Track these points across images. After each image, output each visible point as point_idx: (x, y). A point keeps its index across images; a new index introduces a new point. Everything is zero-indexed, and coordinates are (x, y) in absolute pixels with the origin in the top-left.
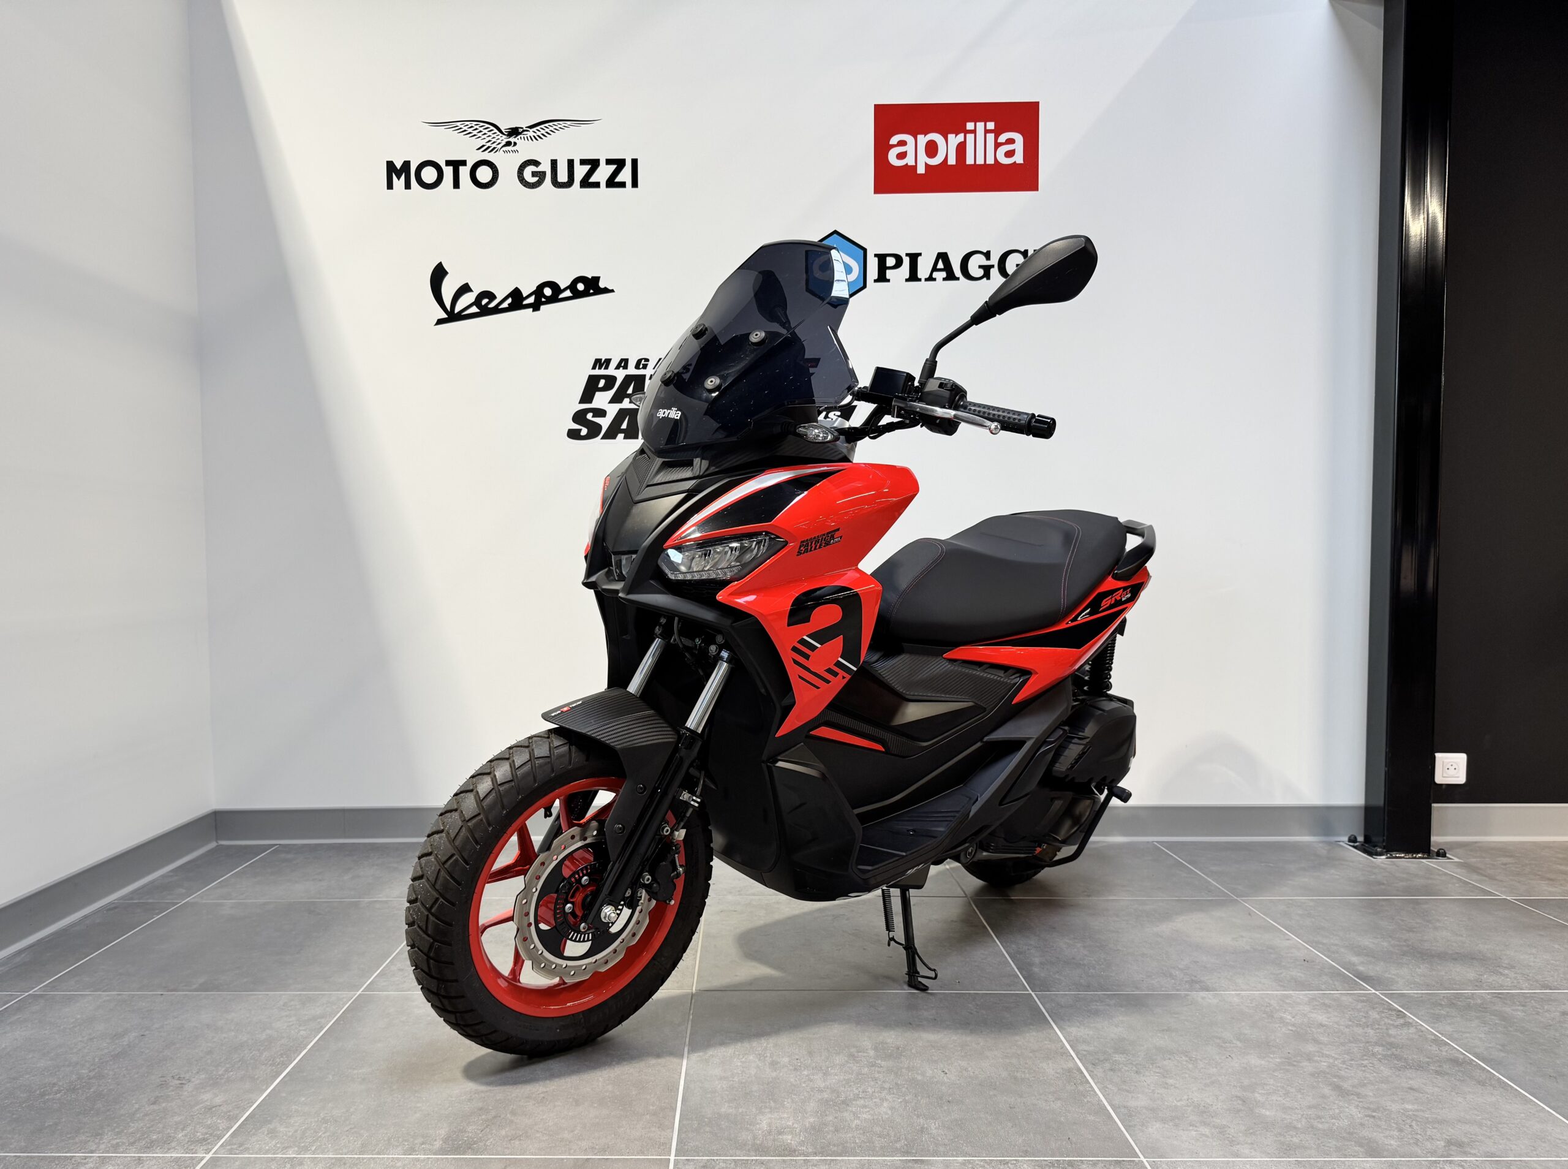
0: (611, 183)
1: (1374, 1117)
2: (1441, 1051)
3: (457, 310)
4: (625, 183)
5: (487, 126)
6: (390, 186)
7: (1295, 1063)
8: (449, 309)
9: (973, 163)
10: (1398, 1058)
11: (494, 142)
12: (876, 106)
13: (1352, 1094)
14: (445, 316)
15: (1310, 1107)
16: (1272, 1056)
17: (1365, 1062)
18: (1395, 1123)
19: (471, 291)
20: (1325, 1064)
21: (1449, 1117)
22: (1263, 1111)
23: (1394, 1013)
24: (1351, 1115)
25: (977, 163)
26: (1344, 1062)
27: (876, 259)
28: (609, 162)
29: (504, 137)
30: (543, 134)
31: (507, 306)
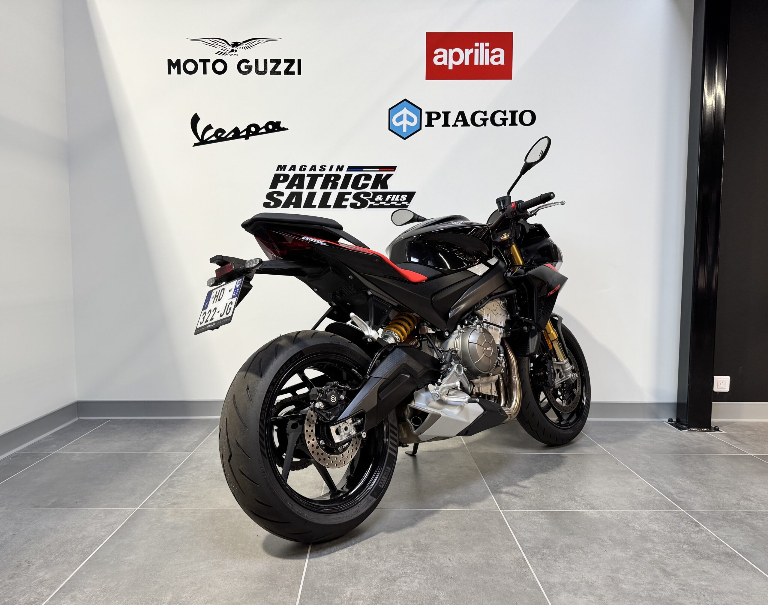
0: (287, 72)
1: (684, 590)
2: (719, 548)
3: (205, 139)
4: (294, 72)
5: (221, 41)
6: (170, 72)
7: (641, 555)
8: (201, 138)
9: (478, 64)
10: (697, 552)
11: (225, 50)
12: (427, 33)
13: (672, 575)
14: (198, 141)
15: (649, 583)
16: (628, 550)
17: (679, 555)
18: (695, 594)
19: (212, 128)
20: (657, 556)
21: (725, 590)
22: (624, 586)
23: (694, 524)
24: (671, 588)
25: (480, 64)
26: (667, 555)
27: (427, 114)
28: (286, 61)
29: (230, 47)
30: (251, 46)
31: (231, 137)
